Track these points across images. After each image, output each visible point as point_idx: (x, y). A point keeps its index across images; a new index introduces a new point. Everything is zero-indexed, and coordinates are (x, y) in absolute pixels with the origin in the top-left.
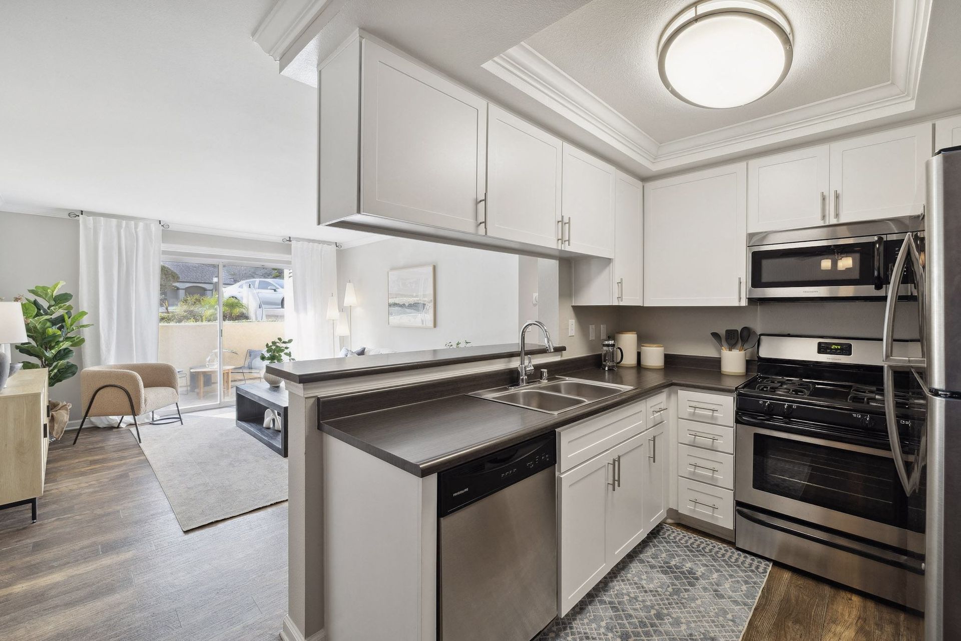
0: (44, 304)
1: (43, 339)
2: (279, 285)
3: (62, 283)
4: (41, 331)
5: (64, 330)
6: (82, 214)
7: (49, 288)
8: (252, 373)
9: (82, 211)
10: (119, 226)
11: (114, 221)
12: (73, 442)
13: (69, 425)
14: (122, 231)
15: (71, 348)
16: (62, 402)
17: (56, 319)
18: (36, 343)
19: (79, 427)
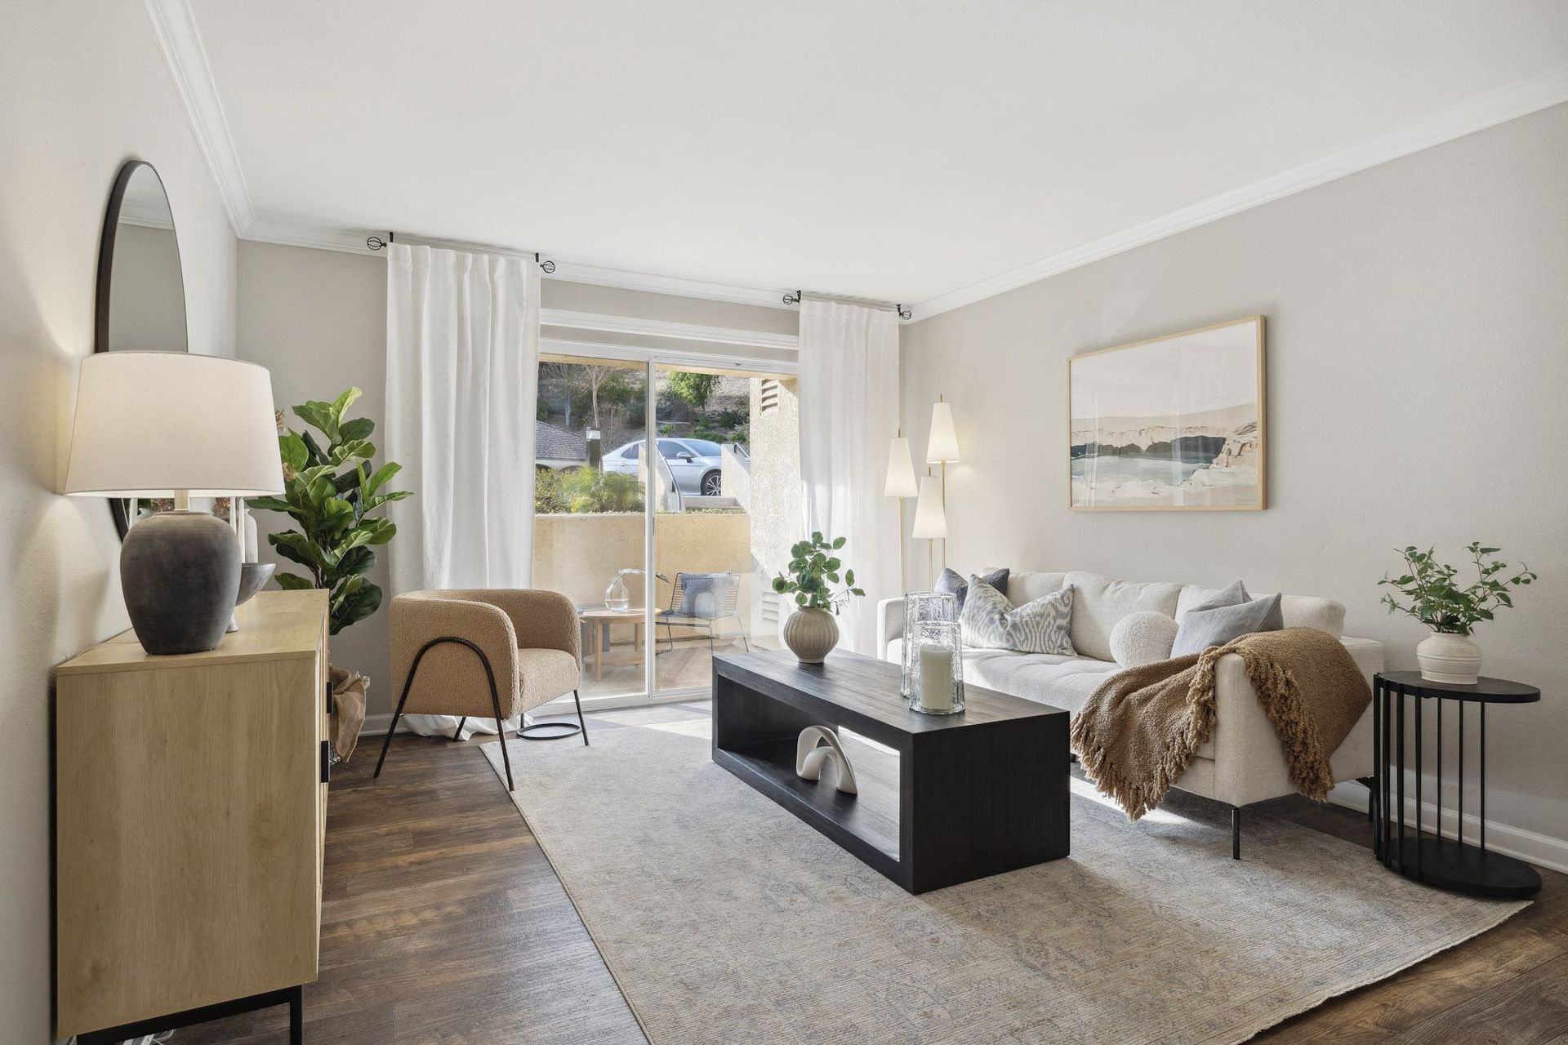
0: (322, 442)
1: (320, 523)
2: (695, 449)
3: (356, 393)
4: (315, 503)
5: (359, 504)
6: (392, 241)
7: (330, 406)
8: (693, 625)
9: (391, 234)
10: (460, 266)
11: (451, 254)
12: (373, 770)
13: (368, 725)
14: (466, 278)
15: (370, 548)
16: (353, 674)
17: (344, 478)
18: (307, 533)
19: (387, 731)
